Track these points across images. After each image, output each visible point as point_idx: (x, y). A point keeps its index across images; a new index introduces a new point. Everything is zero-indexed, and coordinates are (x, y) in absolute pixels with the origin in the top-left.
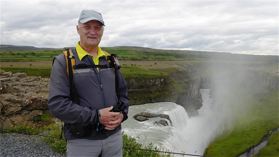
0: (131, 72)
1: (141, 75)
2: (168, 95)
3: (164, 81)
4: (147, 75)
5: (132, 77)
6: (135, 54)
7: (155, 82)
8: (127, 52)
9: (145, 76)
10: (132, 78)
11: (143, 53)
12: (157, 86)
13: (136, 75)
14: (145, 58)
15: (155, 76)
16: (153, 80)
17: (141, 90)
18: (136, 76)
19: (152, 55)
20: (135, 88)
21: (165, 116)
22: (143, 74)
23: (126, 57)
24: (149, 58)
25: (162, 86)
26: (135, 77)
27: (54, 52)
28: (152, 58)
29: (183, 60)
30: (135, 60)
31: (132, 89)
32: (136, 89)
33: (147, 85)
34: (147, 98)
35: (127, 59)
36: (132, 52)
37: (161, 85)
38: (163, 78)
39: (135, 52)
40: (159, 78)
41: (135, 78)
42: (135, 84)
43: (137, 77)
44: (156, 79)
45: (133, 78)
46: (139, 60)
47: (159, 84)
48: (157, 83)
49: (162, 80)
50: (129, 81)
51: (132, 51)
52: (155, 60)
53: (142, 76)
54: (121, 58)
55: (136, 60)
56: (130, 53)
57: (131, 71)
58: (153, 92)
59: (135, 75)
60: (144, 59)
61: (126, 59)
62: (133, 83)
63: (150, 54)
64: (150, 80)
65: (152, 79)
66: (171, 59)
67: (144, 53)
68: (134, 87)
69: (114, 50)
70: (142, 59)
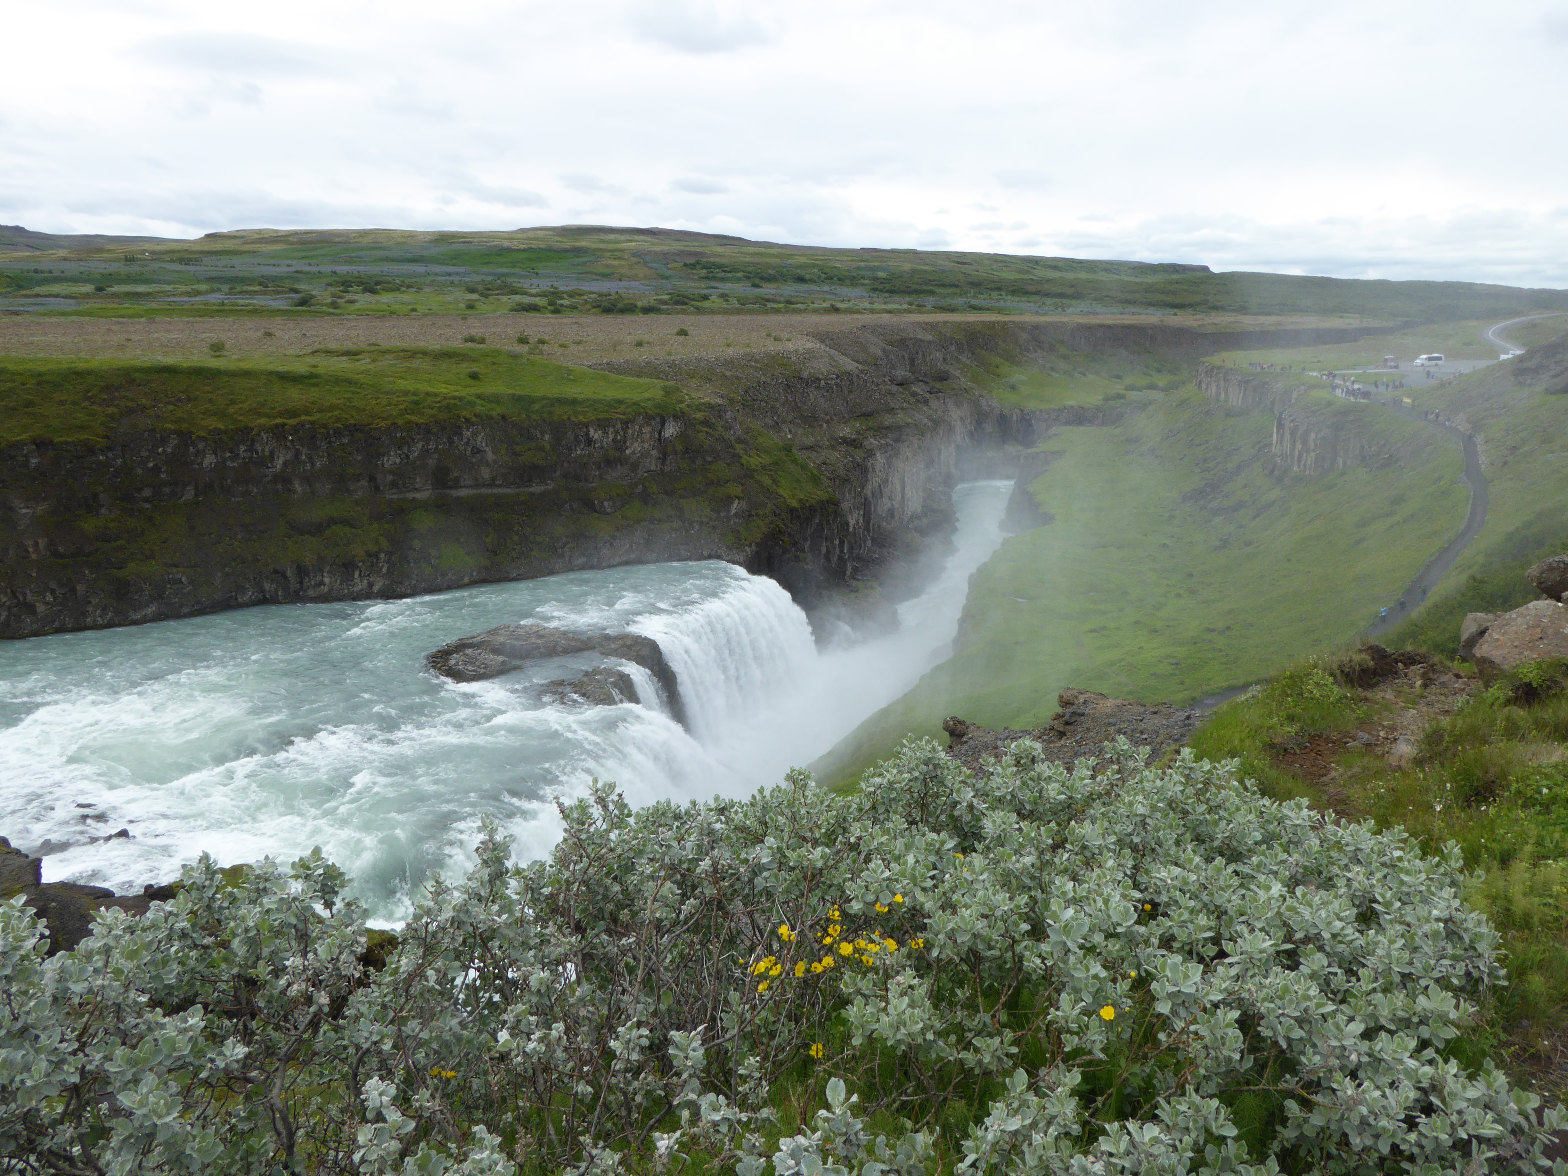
0: (473, 382)
1: (531, 400)
2: (705, 520)
3: (682, 436)
4: (574, 402)
5: (468, 416)
6: (636, 275)
7: (620, 445)
8: (584, 264)
9: (560, 412)
10: (467, 420)
11: (685, 265)
12: (635, 466)
13: (498, 402)
14: (681, 301)
15: (622, 408)
16: (606, 433)
17: (532, 494)
18: (498, 410)
19: (738, 280)
20: (491, 484)
21: (629, 642)
22: (544, 398)
23: (571, 295)
24: (705, 298)
25: (667, 469)
26: (494, 414)
27: (130, 259)
28: (724, 296)
29: (905, 306)
30: (622, 311)
31: (471, 487)
32: (500, 486)
33: (565, 464)
34: (568, 543)
35: (574, 308)
36: (616, 263)
37: (663, 464)
38: (675, 417)
39: (635, 259)
40: (648, 418)
41: (491, 418)
42: (490, 456)
43: (504, 418)
44: (626, 424)
45: (474, 419)
46: (647, 310)
47: (645, 455)
48: (634, 448)
49: (671, 430)
50: (451, 442)
51: (617, 254)
52: (739, 312)
53: (537, 406)
54: (537, 300)
55: (630, 309)
56: (608, 266)
57: (474, 376)
58: (606, 504)
59: (490, 401)
60: (677, 303)
61: (564, 302)
62: (477, 451)
63: (723, 275)
64: (587, 434)
65: (603, 424)
66: (840, 305)
67: (693, 266)
68: (486, 473)
69: (509, 250)
70: (664, 302)
